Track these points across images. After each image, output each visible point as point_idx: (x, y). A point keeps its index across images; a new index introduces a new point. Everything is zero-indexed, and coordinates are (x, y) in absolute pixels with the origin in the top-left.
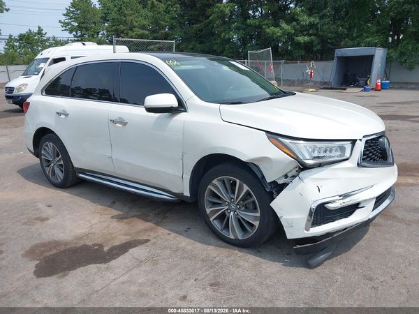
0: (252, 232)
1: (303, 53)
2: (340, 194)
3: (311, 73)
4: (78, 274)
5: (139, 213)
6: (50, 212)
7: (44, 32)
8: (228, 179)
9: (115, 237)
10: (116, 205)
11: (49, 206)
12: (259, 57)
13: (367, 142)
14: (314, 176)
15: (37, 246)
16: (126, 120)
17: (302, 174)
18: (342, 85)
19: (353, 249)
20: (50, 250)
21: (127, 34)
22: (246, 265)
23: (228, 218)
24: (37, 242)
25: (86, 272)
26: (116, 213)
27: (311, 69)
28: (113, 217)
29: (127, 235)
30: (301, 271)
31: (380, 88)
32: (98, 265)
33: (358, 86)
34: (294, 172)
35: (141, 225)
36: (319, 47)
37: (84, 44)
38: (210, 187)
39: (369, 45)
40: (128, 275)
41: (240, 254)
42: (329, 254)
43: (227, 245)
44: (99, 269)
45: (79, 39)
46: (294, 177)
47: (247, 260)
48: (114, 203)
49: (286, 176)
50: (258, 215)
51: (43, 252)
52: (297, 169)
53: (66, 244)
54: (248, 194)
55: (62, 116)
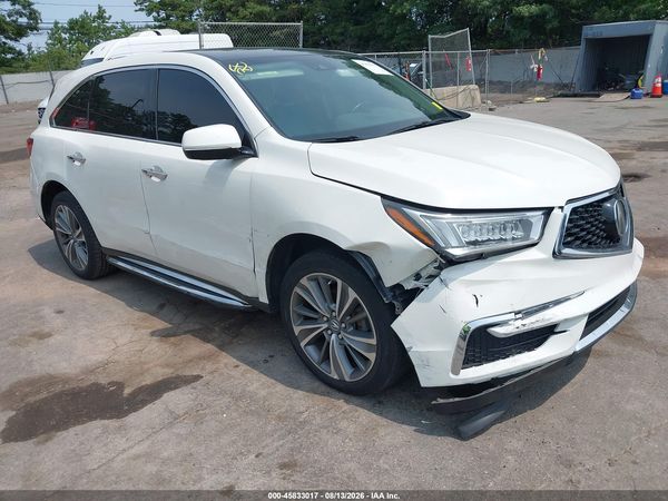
0: (366, 371)
1: (526, 34)
2: (517, 309)
3: (539, 69)
4: (70, 438)
5: (197, 327)
6: (58, 321)
7: (107, 15)
8: (324, 278)
9: (148, 369)
10: (165, 310)
11: (60, 312)
12: (451, 44)
13: (574, 211)
14: (468, 277)
15: (19, 384)
16: (166, 171)
17: (444, 274)
18: (593, 88)
19: (548, 403)
20: (38, 392)
21: (236, 13)
22: (352, 428)
23: (329, 344)
24: (22, 376)
25: (83, 435)
26: (160, 324)
27: (538, 62)
28: (153, 334)
29: (167, 365)
30: (446, 443)
31: (660, 93)
32: (106, 421)
33: (623, 90)
34: (431, 270)
35: (196, 347)
36: (555, 23)
37: (159, 34)
38: (297, 290)
39: (645, 16)
40: (148, 443)
41: (346, 407)
42: (499, 413)
43: (329, 389)
44: (105, 430)
45: (162, 23)
46: (432, 277)
47: (356, 419)
48: (162, 306)
49: (418, 277)
50: (373, 341)
51: (26, 395)
52: (436, 265)
53: (66, 380)
54: (356, 305)
55: (77, 163)
